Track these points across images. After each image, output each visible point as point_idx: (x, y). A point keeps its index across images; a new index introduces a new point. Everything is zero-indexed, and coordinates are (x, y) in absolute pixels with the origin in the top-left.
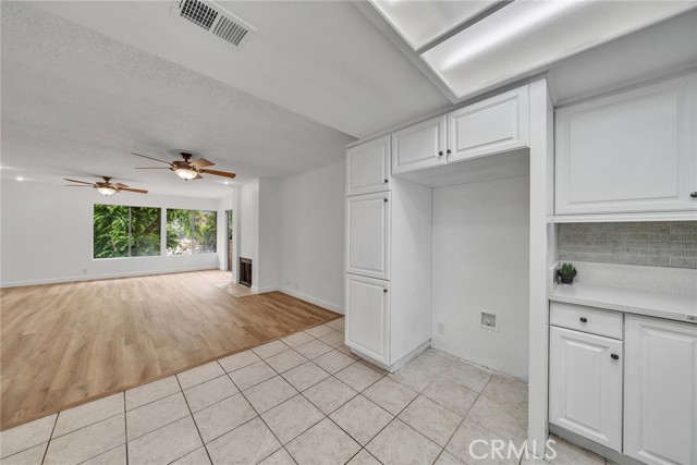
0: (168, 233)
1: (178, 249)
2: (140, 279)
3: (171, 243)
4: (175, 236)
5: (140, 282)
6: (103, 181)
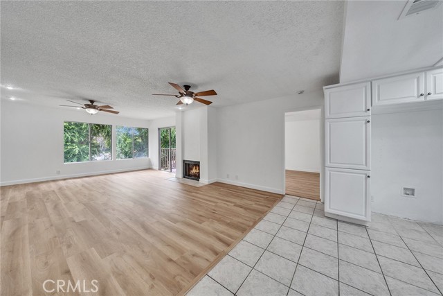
6: (89, 103)
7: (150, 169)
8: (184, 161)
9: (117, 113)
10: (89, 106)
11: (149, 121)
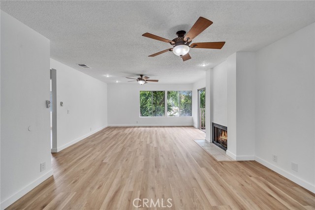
0: (168, 104)
1: (172, 113)
2: (156, 128)
3: (169, 109)
4: (171, 106)
5: (156, 131)
6: (140, 77)
7: (192, 126)
8: (213, 124)
9: (157, 81)
10: (140, 79)
11: (192, 84)
